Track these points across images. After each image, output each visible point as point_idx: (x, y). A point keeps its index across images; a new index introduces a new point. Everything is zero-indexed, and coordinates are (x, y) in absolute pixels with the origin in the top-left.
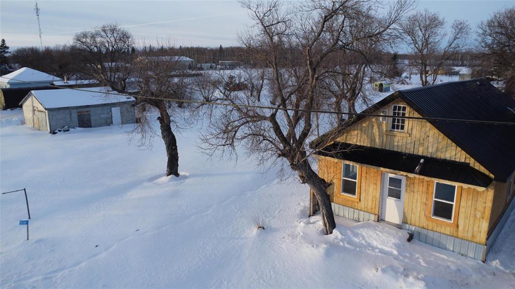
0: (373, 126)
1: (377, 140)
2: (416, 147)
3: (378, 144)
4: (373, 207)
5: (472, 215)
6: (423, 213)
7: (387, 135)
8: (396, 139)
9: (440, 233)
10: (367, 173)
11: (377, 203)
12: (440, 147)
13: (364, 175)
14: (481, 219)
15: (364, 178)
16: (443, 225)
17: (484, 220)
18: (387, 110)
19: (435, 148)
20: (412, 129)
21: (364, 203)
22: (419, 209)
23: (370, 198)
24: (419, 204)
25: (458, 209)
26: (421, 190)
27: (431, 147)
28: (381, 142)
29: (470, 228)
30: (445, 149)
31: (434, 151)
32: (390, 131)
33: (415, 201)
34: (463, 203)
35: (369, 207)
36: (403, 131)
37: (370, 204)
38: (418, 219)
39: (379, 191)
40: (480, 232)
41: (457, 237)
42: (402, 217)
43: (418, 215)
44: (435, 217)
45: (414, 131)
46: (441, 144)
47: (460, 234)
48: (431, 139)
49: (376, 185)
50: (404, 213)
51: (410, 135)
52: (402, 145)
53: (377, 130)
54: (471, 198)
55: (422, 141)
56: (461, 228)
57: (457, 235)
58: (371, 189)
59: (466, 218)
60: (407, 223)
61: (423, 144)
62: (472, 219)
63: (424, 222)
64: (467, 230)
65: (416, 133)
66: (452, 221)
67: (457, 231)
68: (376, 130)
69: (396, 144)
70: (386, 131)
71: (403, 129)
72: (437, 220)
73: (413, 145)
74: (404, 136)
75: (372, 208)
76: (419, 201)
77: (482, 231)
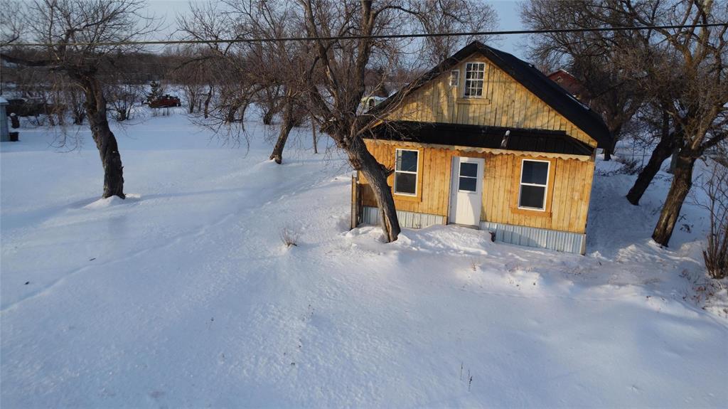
0: (439, 94)
1: (446, 113)
2: (497, 117)
3: (446, 117)
4: (441, 205)
5: (569, 198)
6: (507, 204)
7: (459, 104)
8: (472, 109)
9: (530, 227)
10: (431, 160)
11: (446, 200)
12: (529, 114)
13: (427, 163)
14: (580, 201)
15: (428, 167)
16: (532, 217)
17: (583, 202)
18: (458, 71)
19: (522, 116)
20: (492, 93)
21: (427, 201)
22: (501, 200)
23: (436, 194)
24: (502, 193)
25: (551, 193)
26: (504, 174)
27: (518, 115)
28: (451, 115)
29: (567, 215)
30: (534, 116)
31: (521, 119)
32: (464, 98)
33: (496, 190)
34: (557, 184)
35: (435, 208)
36: (480, 97)
37: (435, 203)
38: (500, 213)
39: (448, 182)
40: (579, 218)
41: (551, 229)
42: (479, 213)
43: (501, 208)
44: (522, 208)
45: (496, 96)
46: (530, 110)
47: (554, 225)
48: (517, 105)
49: (445, 174)
50: (482, 208)
51: (490, 102)
52: (479, 116)
53: (445, 98)
54: (567, 175)
55: (505, 109)
56: (554, 217)
57: (551, 226)
58: (437, 183)
59: (561, 202)
60: (486, 221)
61: (506, 112)
62: (568, 203)
63: (509, 216)
64: (562, 218)
65: (497, 98)
66: (544, 210)
67: (551, 221)
68: (443, 100)
69: (471, 115)
70: (458, 99)
71: (481, 94)
72: (526, 210)
73: (493, 114)
74: (482, 103)
75: (438, 209)
76: (502, 189)
77: (581, 217)
